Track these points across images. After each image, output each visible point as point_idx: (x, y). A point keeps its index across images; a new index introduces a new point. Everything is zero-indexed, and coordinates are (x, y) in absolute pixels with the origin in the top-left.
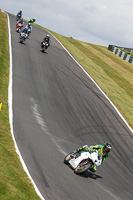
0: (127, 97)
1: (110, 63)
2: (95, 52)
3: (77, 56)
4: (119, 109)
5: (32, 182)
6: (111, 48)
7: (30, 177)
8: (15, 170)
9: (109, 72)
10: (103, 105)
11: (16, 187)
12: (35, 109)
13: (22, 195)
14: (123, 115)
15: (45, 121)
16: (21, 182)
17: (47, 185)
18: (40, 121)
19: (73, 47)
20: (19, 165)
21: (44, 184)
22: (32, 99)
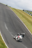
0: (27, 22)
1: (23, 14)
2: (20, 11)
3: (15, 12)
4: (26, 25)
5: (5, 43)
6: (23, 10)
7: (4, 42)
8: (1, 40)
9: (23, 16)
10: (22, 24)
11: (1, 44)
12: (5, 25)
13: (2, 46)
14: (27, 26)
15: (8, 28)
16: (2, 43)
17: (8, 44)
18: (7, 28)
19: (14, 10)
20: (2, 39)
21: (8, 43)
22: (5, 23)
